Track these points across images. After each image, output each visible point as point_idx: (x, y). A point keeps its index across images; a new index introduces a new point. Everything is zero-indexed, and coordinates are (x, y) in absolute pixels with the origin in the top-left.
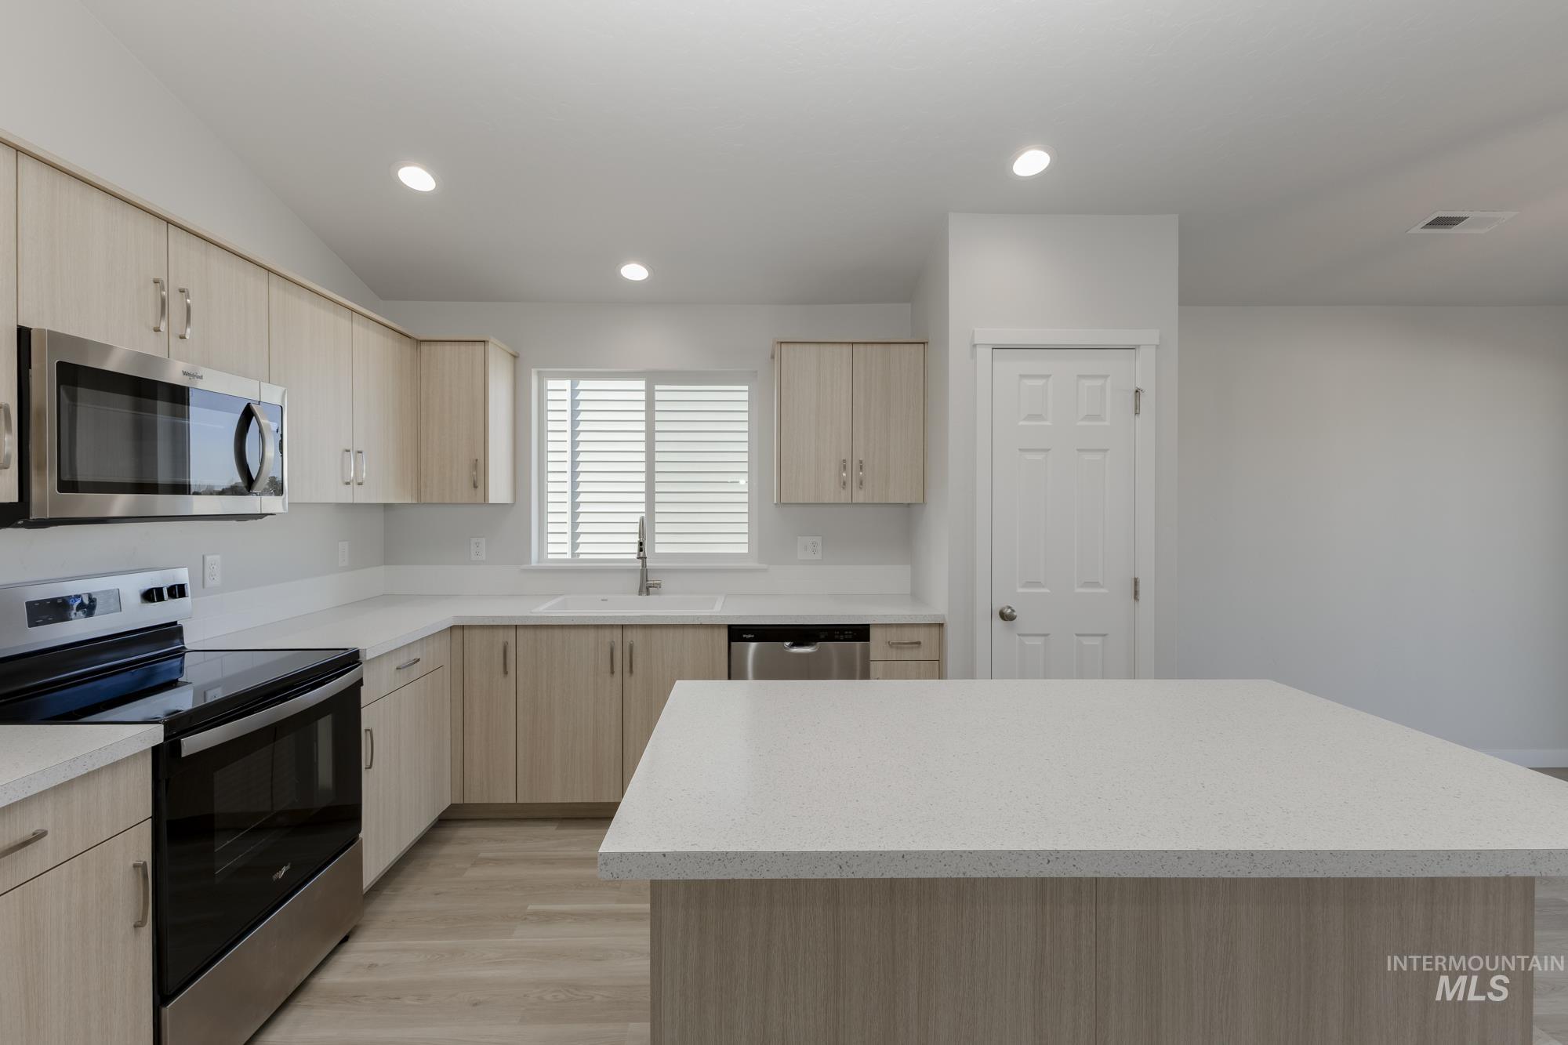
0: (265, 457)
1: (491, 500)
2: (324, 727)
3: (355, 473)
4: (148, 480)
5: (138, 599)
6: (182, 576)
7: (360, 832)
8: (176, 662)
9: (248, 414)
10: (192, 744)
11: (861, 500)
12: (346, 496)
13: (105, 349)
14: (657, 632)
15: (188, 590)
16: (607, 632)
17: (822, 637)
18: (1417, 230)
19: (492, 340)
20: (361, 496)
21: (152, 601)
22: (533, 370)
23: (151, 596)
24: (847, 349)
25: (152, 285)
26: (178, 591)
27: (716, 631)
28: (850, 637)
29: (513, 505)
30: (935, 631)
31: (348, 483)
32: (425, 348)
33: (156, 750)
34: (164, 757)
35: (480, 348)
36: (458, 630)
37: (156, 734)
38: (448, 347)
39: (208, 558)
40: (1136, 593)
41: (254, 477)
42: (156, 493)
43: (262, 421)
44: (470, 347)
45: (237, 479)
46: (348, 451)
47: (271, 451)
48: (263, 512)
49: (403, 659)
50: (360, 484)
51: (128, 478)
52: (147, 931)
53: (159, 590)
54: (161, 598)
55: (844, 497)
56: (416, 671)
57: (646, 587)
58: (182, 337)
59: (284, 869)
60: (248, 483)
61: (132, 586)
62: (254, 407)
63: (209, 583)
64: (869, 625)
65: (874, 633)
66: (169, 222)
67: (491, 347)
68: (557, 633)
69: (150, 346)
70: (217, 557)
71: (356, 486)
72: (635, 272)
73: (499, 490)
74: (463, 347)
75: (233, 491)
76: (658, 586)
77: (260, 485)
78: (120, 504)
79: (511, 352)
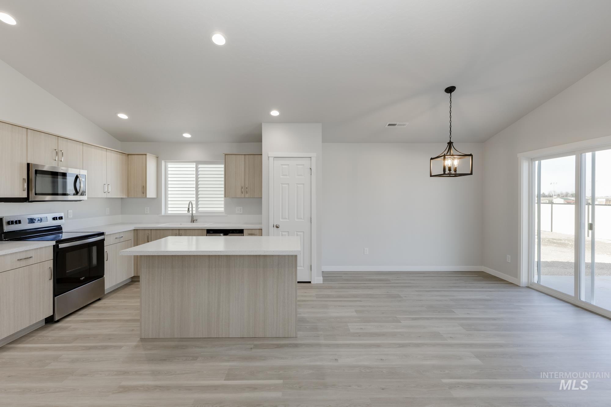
0: (81, 186)
1: (148, 196)
2: (94, 249)
3: (107, 189)
4: (56, 192)
5: (51, 219)
6: (62, 215)
7: (104, 275)
8: (61, 235)
9: (77, 177)
10: (61, 246)
11: (247, 197)
12: (104, 196)
13: (43, 166)
14: (188, 231)
15: (63, 218)
16: (175, 231)
17: (231, 232)
18: (387, 126)
19: (148, 154)
20: (109, 196)
21: (55, 220)
22: (163, 161)
23: (54, 219)
24: (243, 156)
25: (54, 150)
26: (61, 218)
27: (203, 231)
28: (238, 232)
29: (157, 198)
30: (261, 230)
31: (105, 193)
32: (130, 156)
33: (54, 246)
34: (55, 247)
35: (144, 156)
36: (136, 231)
37: (54, 243)
38: (136, 156)
39: (69, 211)
40: (311, 221)
41: (78, 191)
42: (58, 195)
43: (80, 178)
44: (142, 156)
45: (74, 192)
46: (105, 184)
47: (82, 185)
48: (81, 199)
49: (118, 236)
50: (109, 193)
51: (50, 192)
52: (52, 280)
53: (56, 218)
54: (57, 219)
55: (243, 196)
56: (122, 239)
57: (193, 221)
58: (61, 161)
59: (83, 278)
60: (77, 193)
61: (50, 216)
62: (78, 175)
63: (69, 217)
64: (243, 229)
65: (245, 231)
66: (58, 136)
67: (148, 156)
68: (162, 231)
69: (54, 164)
70: (71, 211)
71: (108, 193)
72: (187, 135)
73: (151, 193)
74: (140, 156)
75: (74, 195)
76: (196, 220)
77: (80, 193)
78: (48, 198)
79: (155, 156)
